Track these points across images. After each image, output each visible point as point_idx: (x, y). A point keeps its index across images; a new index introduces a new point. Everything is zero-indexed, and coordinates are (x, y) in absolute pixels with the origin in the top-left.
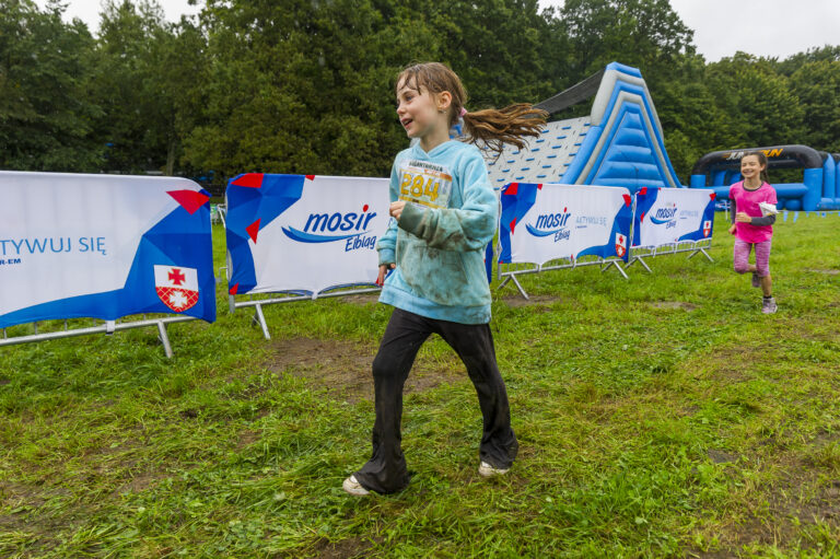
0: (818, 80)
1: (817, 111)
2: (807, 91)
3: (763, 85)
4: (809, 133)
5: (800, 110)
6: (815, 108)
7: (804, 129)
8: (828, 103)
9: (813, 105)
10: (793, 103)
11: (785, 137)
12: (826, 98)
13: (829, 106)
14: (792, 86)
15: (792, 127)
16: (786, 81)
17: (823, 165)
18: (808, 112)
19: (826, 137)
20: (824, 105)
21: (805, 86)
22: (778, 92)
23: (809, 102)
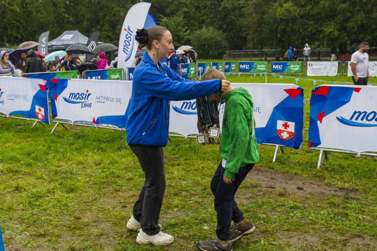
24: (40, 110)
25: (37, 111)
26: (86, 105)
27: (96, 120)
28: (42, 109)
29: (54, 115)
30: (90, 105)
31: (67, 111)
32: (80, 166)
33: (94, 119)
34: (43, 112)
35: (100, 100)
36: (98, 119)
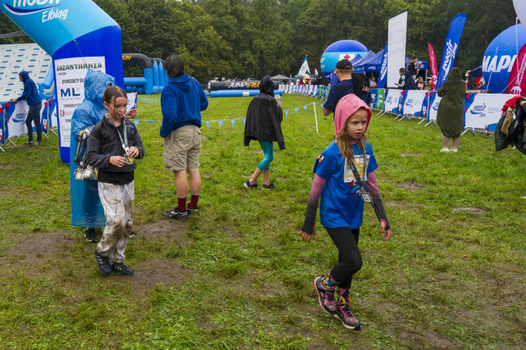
0: (143, 7)
1: (144, 28)
2: (138, 14)
3: (113, 7)
4: (141, 43)
5: (136, 26)
6: (144, 26)
7: (139, 40)
8: (150, 23)
9: (142, 24)
10: (131, 22)
11: (129, 44)
12: (148, 21)
13: (150, 26)
14: (130, 9)
15: (132, 37)
16: (126, 6)
17: (152, 67)
18: (140, 28)
19: (151, 45)
20: (148, 25)
21: (137, 10)
22: (123, 14)
23: (140, 21)
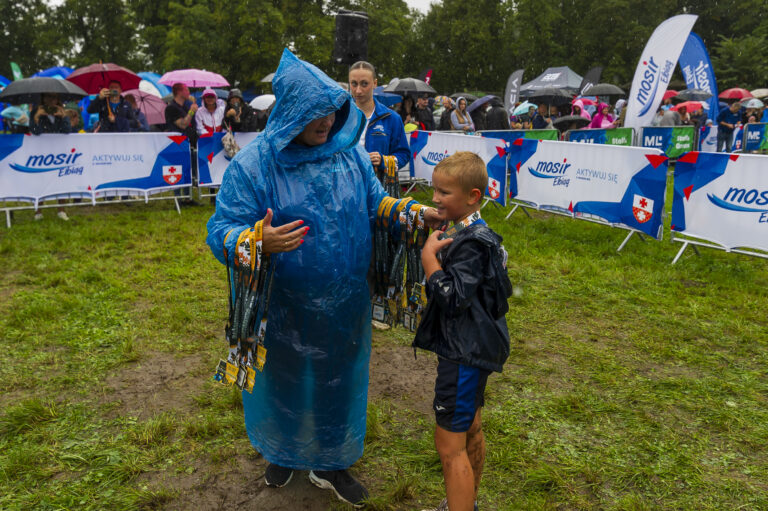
24: (494, 184)
25: (490, 185)
26: (560, 182)
27: (573, 206)
28: (498, 183)
29: (514, 193)
30: (566, 183)
31: (533, 190)
32: (539, 271)
33: (571, 205)
34: (498, 188)
35: (583, 175)
36: (577, 204)
